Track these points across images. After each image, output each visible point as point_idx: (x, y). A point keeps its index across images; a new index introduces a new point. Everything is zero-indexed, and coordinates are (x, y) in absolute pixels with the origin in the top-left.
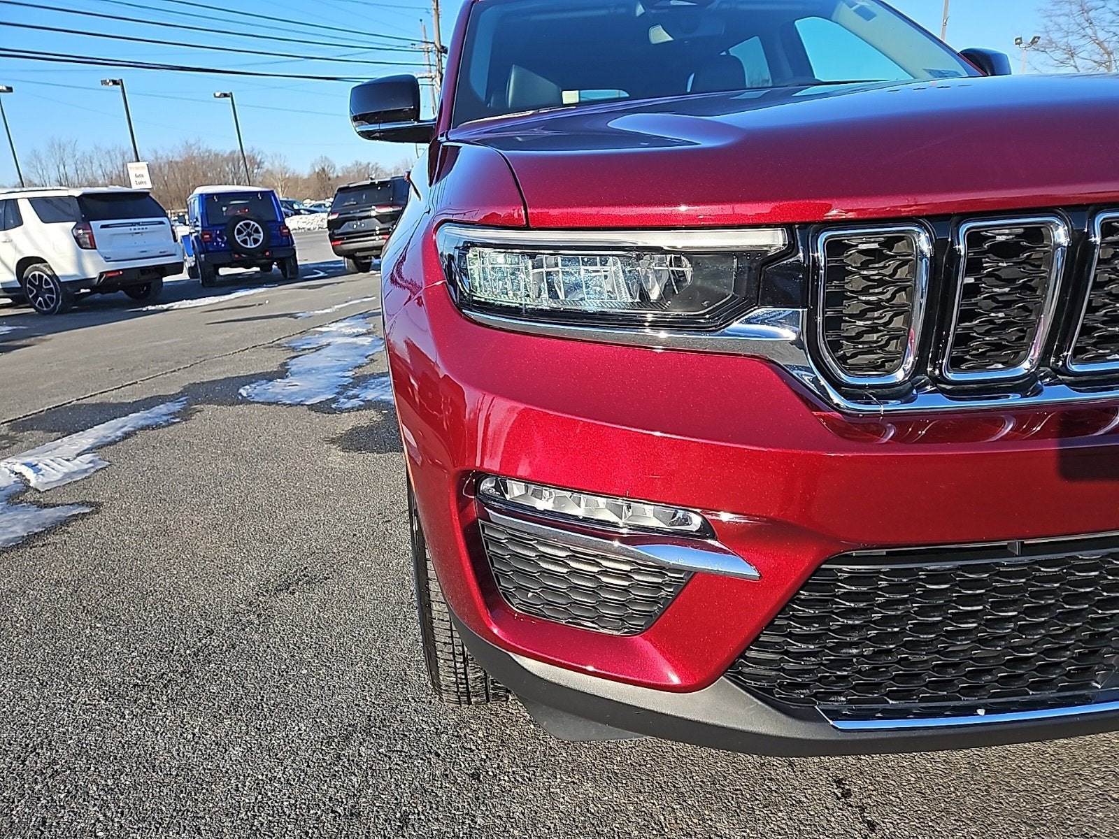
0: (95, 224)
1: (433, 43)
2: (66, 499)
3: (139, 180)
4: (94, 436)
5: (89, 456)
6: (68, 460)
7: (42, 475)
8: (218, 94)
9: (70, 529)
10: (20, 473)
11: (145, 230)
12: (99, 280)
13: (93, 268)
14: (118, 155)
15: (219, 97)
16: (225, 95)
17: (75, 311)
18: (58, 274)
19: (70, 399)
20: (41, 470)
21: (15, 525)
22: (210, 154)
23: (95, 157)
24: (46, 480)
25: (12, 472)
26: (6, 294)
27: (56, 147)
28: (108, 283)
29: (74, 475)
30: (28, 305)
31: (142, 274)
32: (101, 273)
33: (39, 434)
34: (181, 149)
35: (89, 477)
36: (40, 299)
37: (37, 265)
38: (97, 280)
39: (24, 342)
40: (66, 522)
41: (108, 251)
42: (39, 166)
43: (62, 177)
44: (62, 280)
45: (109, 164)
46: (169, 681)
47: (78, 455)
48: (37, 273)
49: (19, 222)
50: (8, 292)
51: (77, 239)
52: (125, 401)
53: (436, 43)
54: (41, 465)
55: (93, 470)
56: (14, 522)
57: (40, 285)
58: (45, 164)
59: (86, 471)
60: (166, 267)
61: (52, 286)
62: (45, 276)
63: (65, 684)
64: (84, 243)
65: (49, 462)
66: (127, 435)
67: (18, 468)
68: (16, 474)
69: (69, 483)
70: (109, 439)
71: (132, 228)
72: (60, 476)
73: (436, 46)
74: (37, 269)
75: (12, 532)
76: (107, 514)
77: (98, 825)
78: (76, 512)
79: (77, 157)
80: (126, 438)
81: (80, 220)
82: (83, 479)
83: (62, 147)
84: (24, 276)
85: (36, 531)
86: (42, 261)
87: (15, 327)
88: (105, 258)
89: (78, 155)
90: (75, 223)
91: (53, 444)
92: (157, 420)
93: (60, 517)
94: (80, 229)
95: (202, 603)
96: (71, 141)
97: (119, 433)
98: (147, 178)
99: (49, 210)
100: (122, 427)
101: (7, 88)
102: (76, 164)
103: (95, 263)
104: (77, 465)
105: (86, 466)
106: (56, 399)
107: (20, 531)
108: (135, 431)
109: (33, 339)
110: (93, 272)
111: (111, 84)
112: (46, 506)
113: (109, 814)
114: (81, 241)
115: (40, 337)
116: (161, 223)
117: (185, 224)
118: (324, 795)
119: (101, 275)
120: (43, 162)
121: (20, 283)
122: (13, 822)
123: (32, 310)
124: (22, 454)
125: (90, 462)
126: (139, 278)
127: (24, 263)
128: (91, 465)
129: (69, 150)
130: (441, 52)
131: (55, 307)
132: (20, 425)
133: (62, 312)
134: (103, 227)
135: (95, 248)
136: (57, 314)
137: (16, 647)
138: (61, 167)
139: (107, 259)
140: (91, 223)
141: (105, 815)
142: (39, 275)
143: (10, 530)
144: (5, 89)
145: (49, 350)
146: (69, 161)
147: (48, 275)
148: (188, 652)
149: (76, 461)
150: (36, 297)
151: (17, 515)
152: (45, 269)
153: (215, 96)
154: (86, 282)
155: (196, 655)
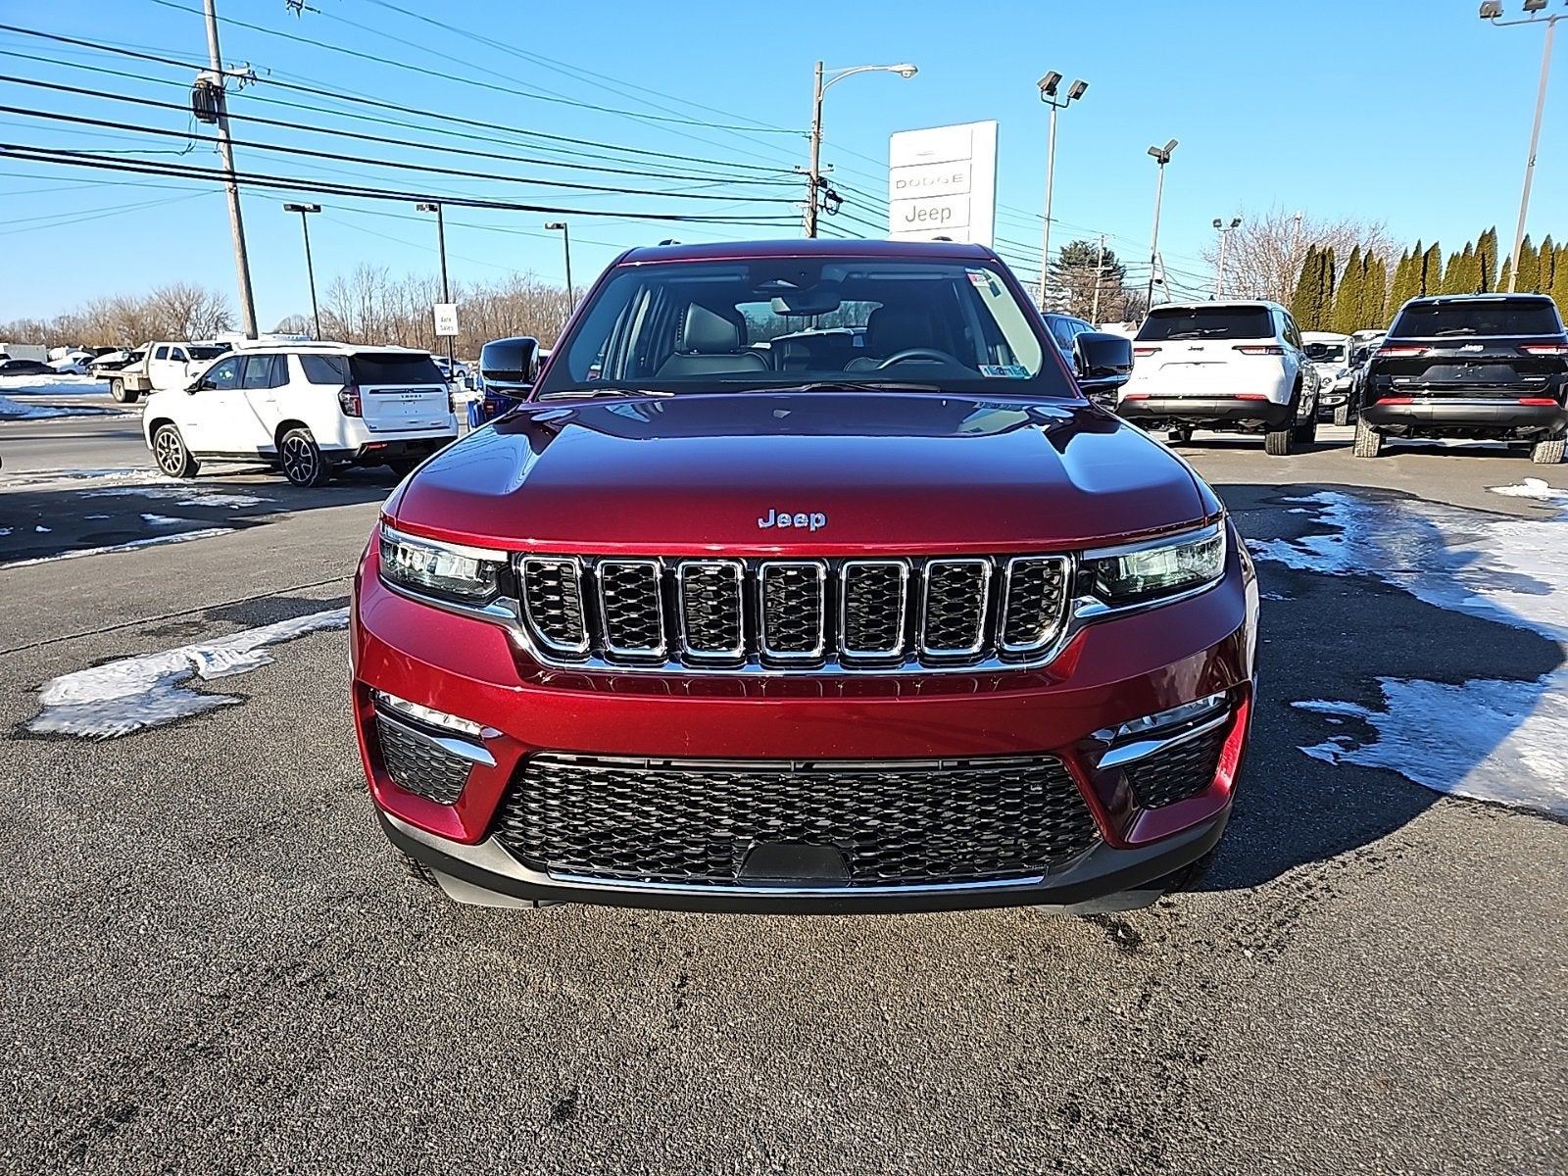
0: (365, 389)
1: (809, 174)
2: (223, 690)
3: (444, 324)
4: (274, 632)
5: (259, 652)
6: (240, 653)
7: (213, 665)
8: (549, 225)
9: (215, 716)
10: (195, 661)
11: (418, 398)
12: (360, 452)
13: (356, 437)
14: (434, 288)
15: (552, 228)
16: (559, 226)
17: (332, 485)
18: (318, 442)
19: (270, 591)
20: (213, 660)
21: (171, 707)
22: (542, 290)
23: (407, 289)
24: (213, 670)
25: (188, 658)
26: (262, 460)
27: (364, 275)
28: (371, 455)
29: (239, 668)
30: (282, 472)
31: (408, 449)
32: (363, 444)
33: (228, 624)
34: (507, 283)
35: (251, 671)
36: (296, 468)
37: (298, 430)
38: (357, 452)
39: (265, 518)
40: (214, 710)
41: (373, 420)
42: (342, 296)
43: (366, 311)
44: (321, 449)
45: (422, 299)
46: (235, 844)
47: (252, 649)
48: (296, 439)
49: (286, 381)
50: (264, 458)
51: (342, 404)
52: (320, 598)
53: (812, 174)
54: (215, 656)
55: (258, 665)
56: (171, 705)
57: (298, 453)
58: (348, 295)
59: (251, 665)
60: (436, 441)
61: (310, 455)
62: (304, 443)
63: (159, 836)
64: (350, 408)
65: (223, 653)
66: (304, 634)
67: (195, 656)
68: (191, 661)
69: (232, 676)
70: (286, 637)
71: (405, 394)
72: (227, 666)
73: (811, 178)
74: (297, 434)
75: (167, 713)
76: (251, 707)
77: (142, 927)
78: (225, 702)
79: (386, 287)
80: (301, 637)
81: (348, 384)
82: (245, 673)
83: (371, 275)
84: (284, 440)
85: (187, 714)
86: (302, 425)
87: (262, 499)
88: (371, 427)
89: (388, 285)
90: (343, 386)
91: (234, 636)
92: (338, 621)
93: (211, 704)
94: (347, 393)
95: (289, 790)
96: (381, 269)
97: (297, 632)
98: (454, 323)
99: (319, 369)
100: (303, 626)
101: (315, 207)
102: (384, 296)
103: (358, 433)
104: (246, 659)
105: (253, 661)
106: (259, 589)
107: (173, 713)
108: (312, 631)
109: (274, 515)
110: (354, 442)
111: (427, 209)
112: (206, 694)
113: (152, 922)
114: (346, 407)
115: (282, 514)
116: (438, 390)
117: (472, 389)
118: (303, 932)
119: (363, 445)
120: (347, 291)
121: (278, 448)
122: (87, 917)
123: (286, 479)
124: (205, 643)
125: (259, 657)
126: (404, 452)
127: (285, 426)
128: (258, 660)
129: (378, 280)
130: (817, 186)
131: (310, 478)
132: (213, 614)
133: (317, 485)
134: (373, 392)
135: (361, 416)
136: (311, 487)
137: (134, 804)
138: (367, 298)
139: (373, 430)
140: (360, 387)
141: (149, 922)
142: (299, 441)
143: (166, 711)
144: (312, 207)
145: (285, 531)
146: (377, 293)
147: (307, 442)
148: (260, 825)
149: (247, 656)
150: (291, 466)
151: (176, 698)
152: (304, 434)
153: (547, 227)
154: (347, 453)
155: (265, 828)
